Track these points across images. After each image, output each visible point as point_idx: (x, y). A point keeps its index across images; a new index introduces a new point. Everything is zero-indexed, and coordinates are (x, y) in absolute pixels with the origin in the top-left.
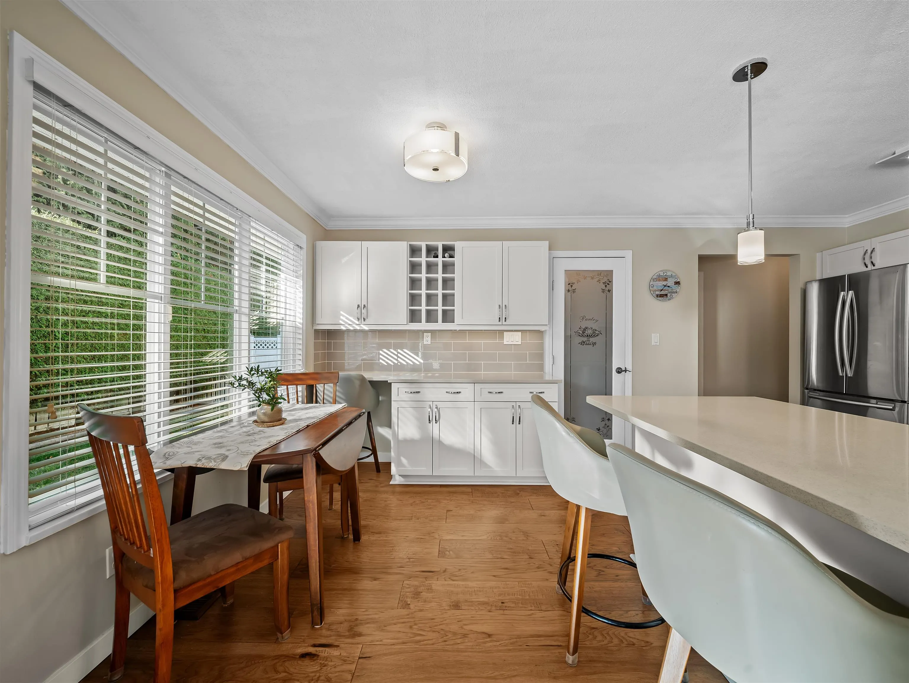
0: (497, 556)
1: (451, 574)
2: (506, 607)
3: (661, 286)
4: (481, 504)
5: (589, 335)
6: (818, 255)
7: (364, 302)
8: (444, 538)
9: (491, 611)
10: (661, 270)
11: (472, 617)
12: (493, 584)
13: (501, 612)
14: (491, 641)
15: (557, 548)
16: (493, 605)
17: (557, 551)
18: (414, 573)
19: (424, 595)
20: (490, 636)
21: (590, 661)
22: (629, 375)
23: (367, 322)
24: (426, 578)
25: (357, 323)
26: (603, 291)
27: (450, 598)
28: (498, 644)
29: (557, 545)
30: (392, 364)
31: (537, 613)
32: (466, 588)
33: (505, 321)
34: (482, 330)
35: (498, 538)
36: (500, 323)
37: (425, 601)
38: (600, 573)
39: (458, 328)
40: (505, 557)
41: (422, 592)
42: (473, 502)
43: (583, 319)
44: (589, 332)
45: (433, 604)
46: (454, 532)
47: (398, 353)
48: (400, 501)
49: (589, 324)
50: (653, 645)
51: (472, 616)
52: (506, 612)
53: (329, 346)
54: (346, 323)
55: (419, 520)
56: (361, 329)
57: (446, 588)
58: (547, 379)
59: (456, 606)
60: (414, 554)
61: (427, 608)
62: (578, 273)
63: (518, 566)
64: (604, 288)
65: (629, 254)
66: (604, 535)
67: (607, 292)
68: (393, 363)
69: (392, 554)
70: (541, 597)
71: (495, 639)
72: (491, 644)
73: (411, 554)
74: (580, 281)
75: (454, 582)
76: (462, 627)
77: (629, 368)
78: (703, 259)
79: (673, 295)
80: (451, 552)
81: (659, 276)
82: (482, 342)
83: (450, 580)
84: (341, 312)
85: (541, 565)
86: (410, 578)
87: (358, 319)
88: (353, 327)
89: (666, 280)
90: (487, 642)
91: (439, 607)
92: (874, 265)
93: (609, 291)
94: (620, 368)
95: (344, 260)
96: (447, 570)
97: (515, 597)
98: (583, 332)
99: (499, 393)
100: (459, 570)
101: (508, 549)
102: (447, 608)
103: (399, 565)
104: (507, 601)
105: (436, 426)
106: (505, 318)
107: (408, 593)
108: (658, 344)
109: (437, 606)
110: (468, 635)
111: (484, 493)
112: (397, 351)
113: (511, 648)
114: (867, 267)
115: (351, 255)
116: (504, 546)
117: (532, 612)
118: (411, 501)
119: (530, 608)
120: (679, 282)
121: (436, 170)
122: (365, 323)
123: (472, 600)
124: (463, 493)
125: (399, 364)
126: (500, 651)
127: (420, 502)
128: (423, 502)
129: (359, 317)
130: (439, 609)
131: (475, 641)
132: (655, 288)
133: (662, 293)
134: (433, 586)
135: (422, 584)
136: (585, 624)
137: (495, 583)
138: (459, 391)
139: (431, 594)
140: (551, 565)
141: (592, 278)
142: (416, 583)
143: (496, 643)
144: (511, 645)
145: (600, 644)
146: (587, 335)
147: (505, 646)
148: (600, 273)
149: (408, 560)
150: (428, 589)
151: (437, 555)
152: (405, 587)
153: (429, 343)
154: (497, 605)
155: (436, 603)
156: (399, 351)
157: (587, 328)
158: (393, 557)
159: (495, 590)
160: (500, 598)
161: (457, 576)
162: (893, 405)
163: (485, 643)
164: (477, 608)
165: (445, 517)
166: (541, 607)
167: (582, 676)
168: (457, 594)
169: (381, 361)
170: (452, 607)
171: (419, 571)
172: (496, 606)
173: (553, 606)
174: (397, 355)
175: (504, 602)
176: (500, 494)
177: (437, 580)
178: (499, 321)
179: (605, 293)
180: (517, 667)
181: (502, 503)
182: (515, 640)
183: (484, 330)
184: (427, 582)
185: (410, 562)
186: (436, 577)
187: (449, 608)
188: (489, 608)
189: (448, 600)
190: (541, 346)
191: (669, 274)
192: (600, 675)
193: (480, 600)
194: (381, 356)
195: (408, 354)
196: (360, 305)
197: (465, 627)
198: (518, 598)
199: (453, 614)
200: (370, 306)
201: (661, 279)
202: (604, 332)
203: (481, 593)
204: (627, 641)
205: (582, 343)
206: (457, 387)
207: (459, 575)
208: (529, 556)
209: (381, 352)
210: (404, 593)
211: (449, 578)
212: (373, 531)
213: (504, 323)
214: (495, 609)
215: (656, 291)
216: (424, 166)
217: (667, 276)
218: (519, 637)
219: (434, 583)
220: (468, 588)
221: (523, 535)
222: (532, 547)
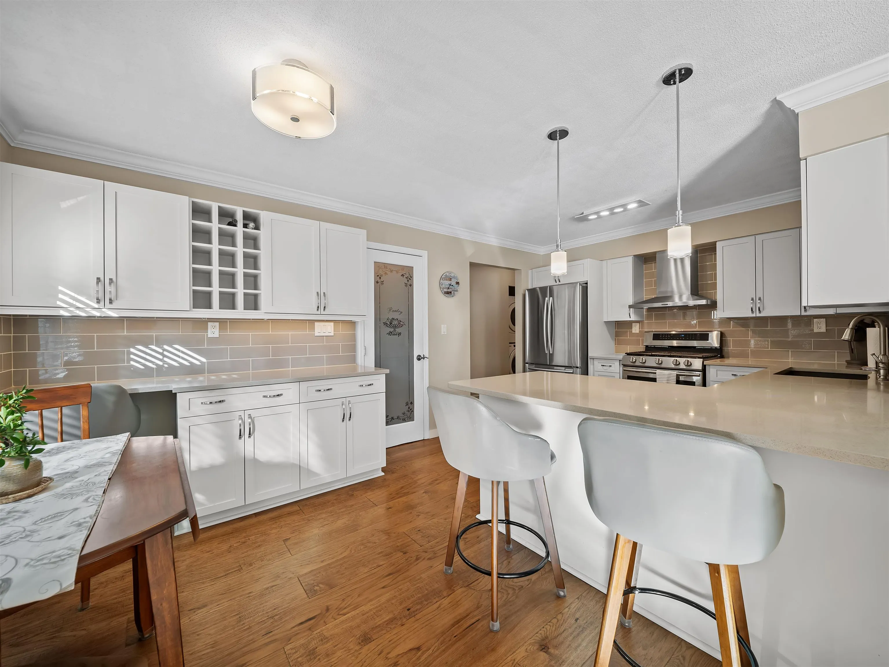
0: (373, 566)
1: (336, 609)
2: (414, 612)
3: (447, 284)
4: (320, 519)
5: (395, 326)
6: (530, 271)
7: (110, 274)
8: (301, 574)
9: (403, 624)
10: (447, 271)
11: (389, 641)
12: (387, 596)
13: (413, 619)
14: (423, 654)
15: (421, 534)
16: (401, 617)
17: (422, 537)
18: (291, 632)
19: (322, 649)
20: (418, 649)
21: (506, 618)
22: (426, 361)
23: (114, 305)
24: (310, 629)
25: (96, 306)
26: (406, 285)
27: (353, 636)
28: (431, 651)
29: (419, 531)
30: (154, 366)
31: (443, 601)
32: (363, 615)
33: (324, 310)
34: (289, 320)
35: (362, 547)
36: (319, 312)
37: (327, 655)
38: (465, 541)
39: (266, 317)
40: (381, 563)
41: (317, 648)
42: (309, 520)
43: (390, 310)
44: (395, 322)
45: (339, 653)
46: (309, 561)
47: (164, 350)
48: (208, 552)
49: (396, 316)
50: (533, 580)
51: (389, 639)
52: (418, 616)
53: (18, 343)
54: (71, 305)
55: (254, 566)
56: (103, 315)
57: (342, 628)
58: (359, 372)
59: (366, 639)
60: (275, 609)
61: (335, 662)
62: (385, 265)
63: (400, 566)
64: (407, 282)
65: (425, 253)
66: (447, 507)
67: (409, 286)
68: (157, 365)
69: (244, 624)
70: (436, 586)
71: (425, 649)
72: (425, 656)
73: (270, 611)
74: (387, 274)
75: (346, 616)
76: (387, 658)
77: (427, 355)
78: (473, 266)
79: (455, 293)
80: (321, 586)
81: (446, 276)
82: (290, 333)
83: (341, 616)
84: (60, 288)
85: (417, 556)
86: (290, 640)
87: (98, 301)
88: (86, 312)
89: (450, 280)
90: (420, 656)
91: (348, 652)
92: (560, 282)
93: (410, 285)
94: (420, 356)
95: (64, 205)
96: (330, 607)
97: (415, 598)
98: (390, 323)
99: (327, 390)
100: (343, 600)
101: (379, 554)
102: (357, 648)
103: (263, 632)
104: (411, 605)
105: (249, 442)
106: (325, 307)
107: (299, 659)
108: (446, 333)
109: (345, 652)
110: (397, 662)
111: (316, 506)
112: (163, 347)
113: (444, 648)
114: (556, 282)
115: (80, 198)
116: (373, 553)
117: (438, 603)
118: (225, 547)
119: (435, 601)
120: (459, 282)
121: (295, 119)
122: (111, 306)
123: (378, 624)
124: (290, 514)
125: (166, 366)
126: (438, 657)
127: (239, 544)
128: (244, 542)
129: (101, 295)
130: (350, 654)
131: (409, 662)
132: (443, 286)
133: (449, 290)
134: (325, 634)
135: (309, 638)
136: (483, 589)
137: (388, 594)
138: (280, 393)
139: (328, 644)
140: (426, 552)
141: (397, 272)
142: (302, 641)
143: (428, 652)
144: (442, 646)
145: (503, 600)
146: (394, 326)
147: (438, 649)
148: (403, 267)
149: (272, 620)
150: (322, 640)
151: (306, 596)
152: (290, 654)
153: (217, 335)
154: (404, 614)
155: (341, 651)
156: (166, 347)
157: (393, 319)
158: (248, 627)
159: (393, 601)
160: (404, 606)
161: (345, 608)
162: (573, 370)
163: (419, 658)
164: (389, 629)
165: (286, 549)
166: (443, 595)
167: (509, 635)
168: (358, 626)
169: (132, 363)
170: (363, 643)
171: (296, 626)
172: (405, 617)
173: (451, 588)
174: (162, 354)
175: (409, 608)
176: (335, 501)
177: (325, 624)
178: (318, 310)
179: (408, 287)
180: (460, 662)
181: (342, 510)
182: (442, 638)
183: (291, 320)
184: (315, 632)
185: (276, 621)
186: (322, 621)
187: (361, 647)
188: (399, 623)
189: (353, 638)
190: (353, 338)
191: (452, 275)
192: (519, 625)
193: (385, 620)
194: (132, 356)
195: (183, 352)
196: (102, 279)
197: (390, 656)
198: (419, 597)
199: (368, 651)
200: (120, 282)
201: (447, 279)
202: (407, 323)
203: (381, 612)
204: (517, 587)
205: (390, 333)
206: (277, 389)
207: (347, 605)
208: (402, 552)
209: (132, 350)
210: (294, 661)
211: (338, 615)
212: (190, 608)
213: (323, 312)
214: (406, 620)
215: (444, 288)
216: (282, 109)
217: (451, 276)
218: (443, 633)
219: (323, 630)
220: (366, 614)
221: (383, 534)
222: (399, 542)
